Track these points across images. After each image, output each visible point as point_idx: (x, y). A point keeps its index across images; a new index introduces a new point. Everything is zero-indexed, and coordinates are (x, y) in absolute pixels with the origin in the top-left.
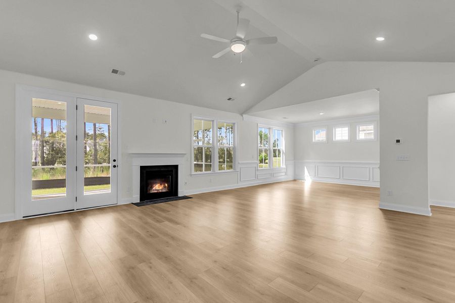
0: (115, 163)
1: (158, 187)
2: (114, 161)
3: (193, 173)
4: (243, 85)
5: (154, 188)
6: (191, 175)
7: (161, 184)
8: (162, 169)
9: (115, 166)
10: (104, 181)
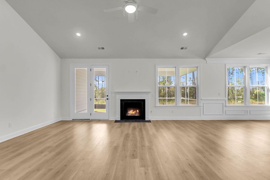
0: (108, 97)
1: (131, 112)
2: (107, 96)
3: (158, 104)
4: (185, 34)
5: (129, 113)
6: (155, 106)
7: (134, 111)
8: (134, 102)
9: (107, 99)
10: (102, 107)
